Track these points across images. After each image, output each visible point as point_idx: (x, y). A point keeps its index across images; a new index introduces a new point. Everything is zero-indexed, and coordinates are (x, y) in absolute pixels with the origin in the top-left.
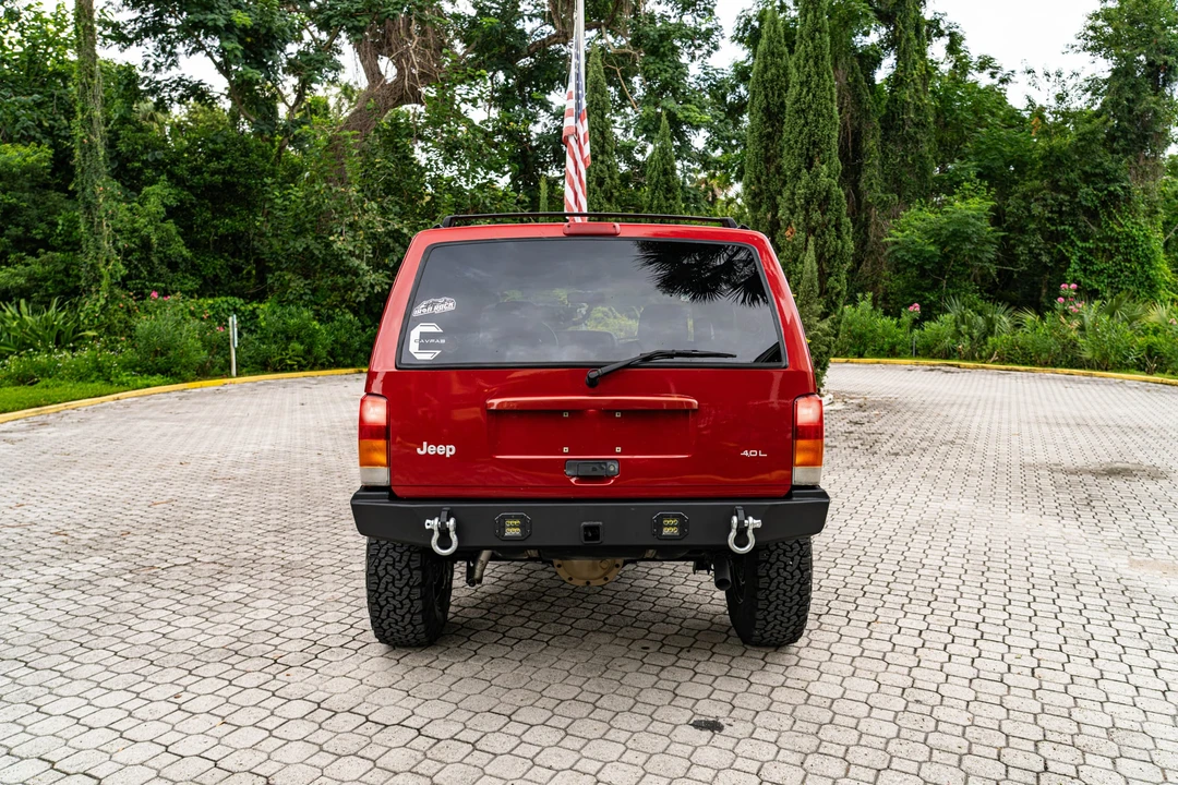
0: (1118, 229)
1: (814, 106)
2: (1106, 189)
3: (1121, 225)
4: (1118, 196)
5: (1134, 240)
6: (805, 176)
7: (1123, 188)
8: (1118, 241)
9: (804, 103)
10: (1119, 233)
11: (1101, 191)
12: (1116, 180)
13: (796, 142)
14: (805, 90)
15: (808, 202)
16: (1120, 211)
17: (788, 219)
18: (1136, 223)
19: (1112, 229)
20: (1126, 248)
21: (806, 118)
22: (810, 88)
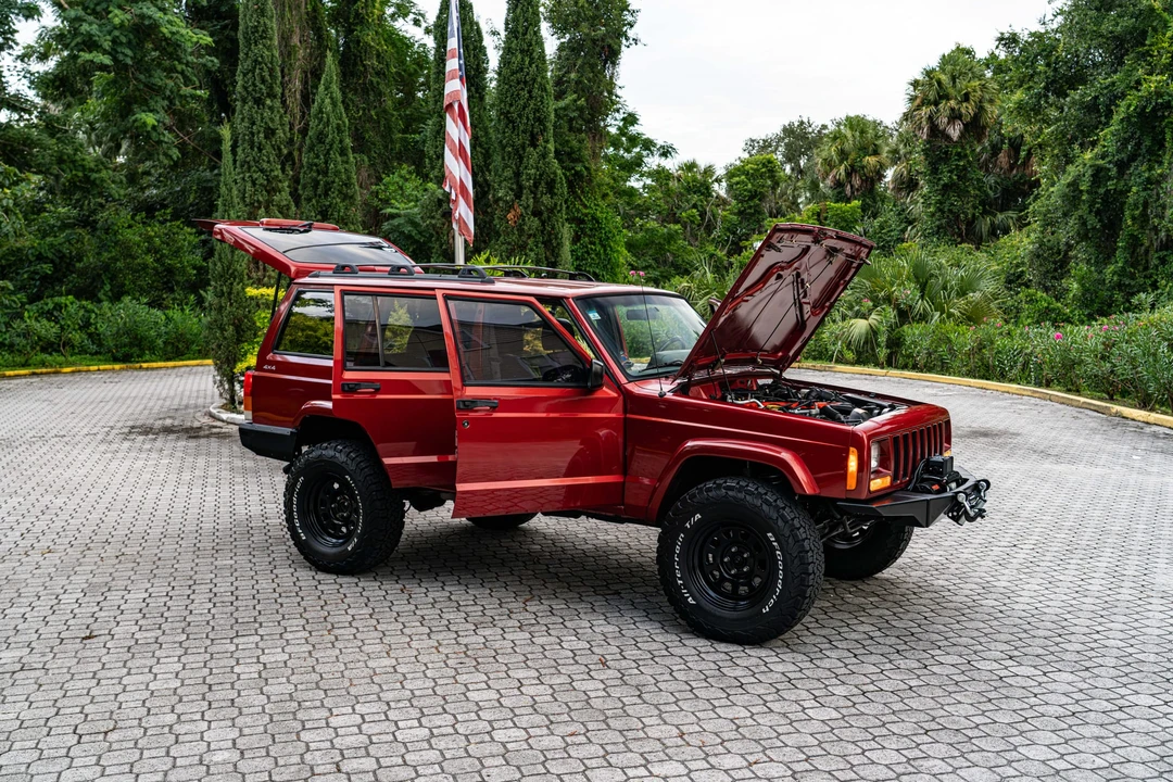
0: (585, 211)
1: (539, 80)
2: (573, 168)
3: (585, 207)
4: (582, 176)
5: (598, 222)
6: (533, 155)
7: (587, 169)
8: (583, 222)
9: (528, 74)
10: (586, 215)
11: (569, 170)
12: (579, 160)
13: (520, 116)
14: (527, 60)
15: (536, 185)
16: (583, 192)
17: (513, 201)
18: (598, 205)
19: (578, 210)
20: (591, 230)
21: (530, 92)
22: (532, 59)
